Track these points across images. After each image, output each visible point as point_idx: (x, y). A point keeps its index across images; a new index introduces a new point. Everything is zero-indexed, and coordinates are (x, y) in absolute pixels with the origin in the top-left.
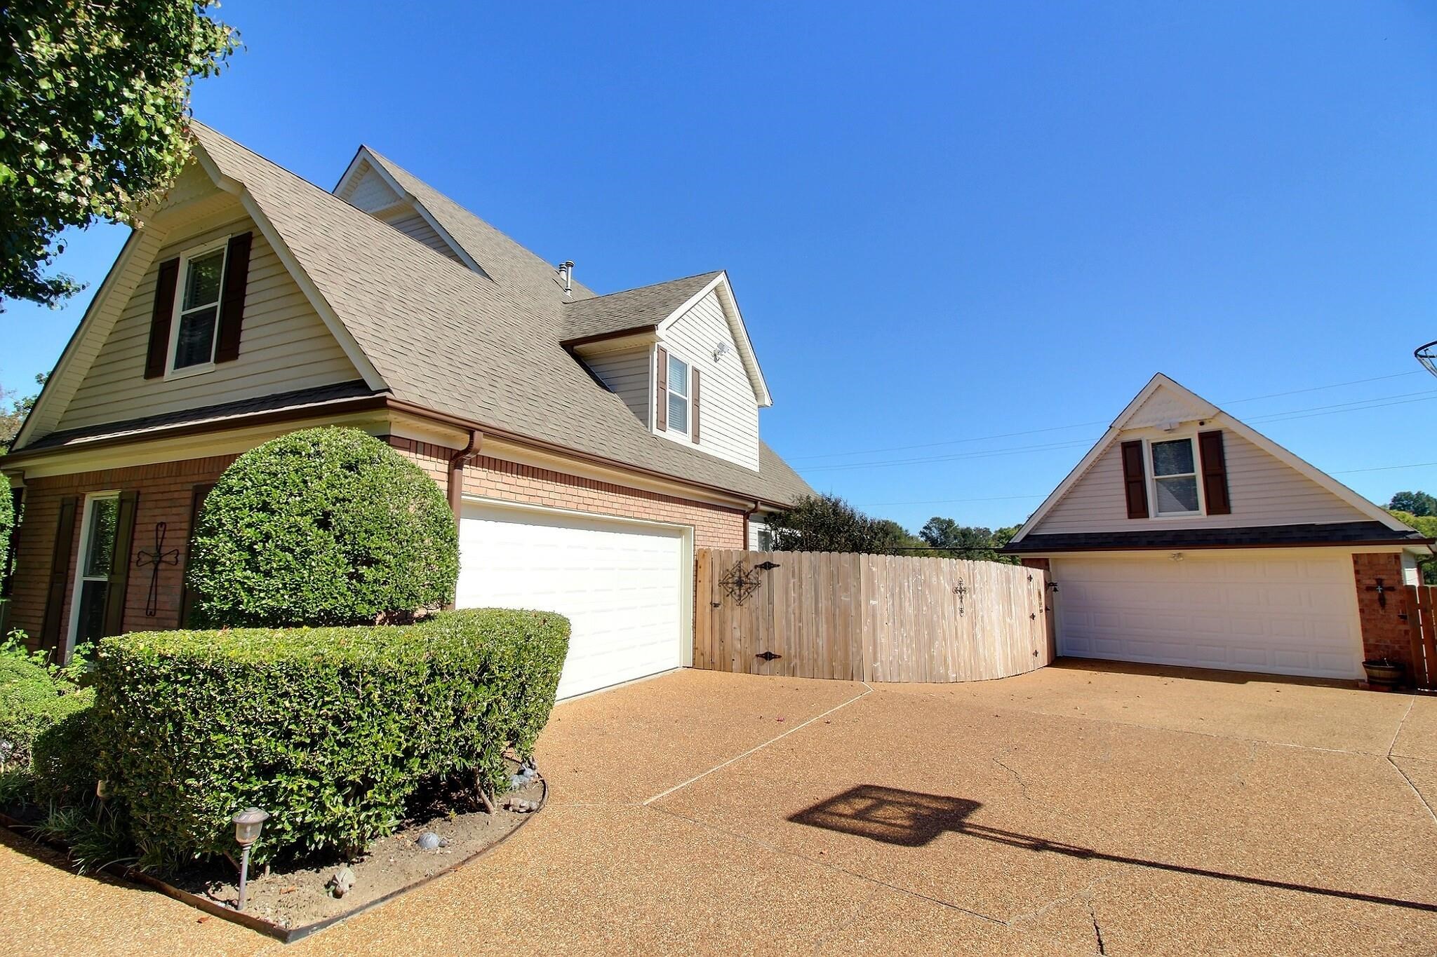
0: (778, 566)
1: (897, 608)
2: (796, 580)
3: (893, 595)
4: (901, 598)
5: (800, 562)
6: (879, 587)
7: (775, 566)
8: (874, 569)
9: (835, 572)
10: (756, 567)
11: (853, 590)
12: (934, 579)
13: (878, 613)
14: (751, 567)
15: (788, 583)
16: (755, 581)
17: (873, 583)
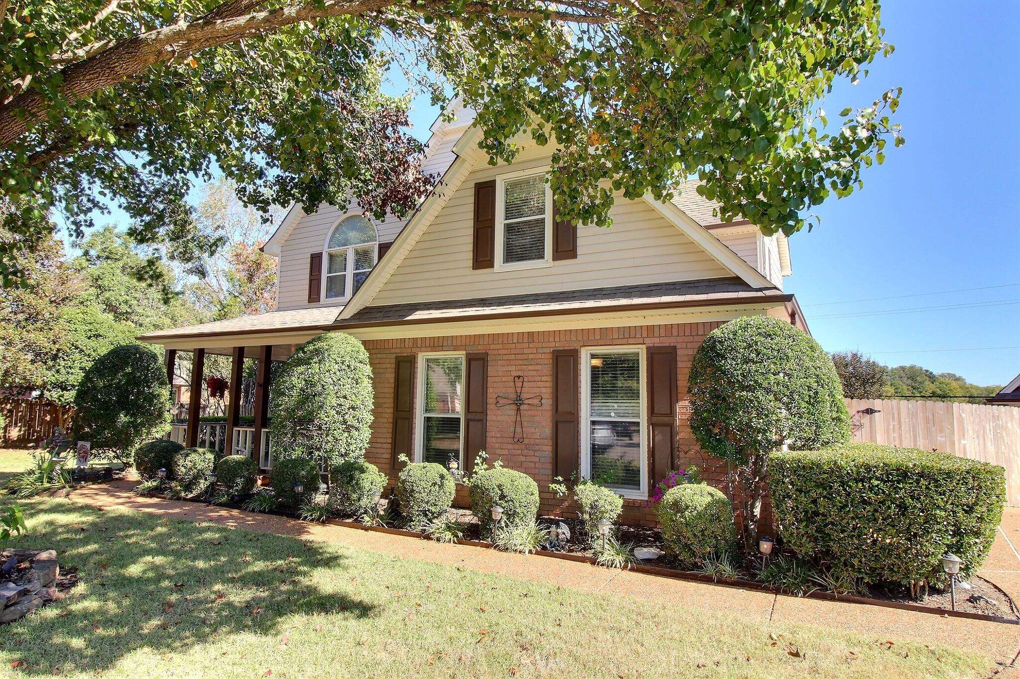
0: (879, 411)
1: (982, 447)
2: (896, 423)
3: (978, 437)
4: (984, 439)
5: (899, 409)
6: (968, 430)
7: (876, 411)
8: (963, 415)
9: (931, 417)
10: (858, 412)
11: (947, 431)
12: (1009, 424)
13: (968, 450)
14: (854, 413)
15: (888, 426)
16: (858, 424)
17: (964, 428)
